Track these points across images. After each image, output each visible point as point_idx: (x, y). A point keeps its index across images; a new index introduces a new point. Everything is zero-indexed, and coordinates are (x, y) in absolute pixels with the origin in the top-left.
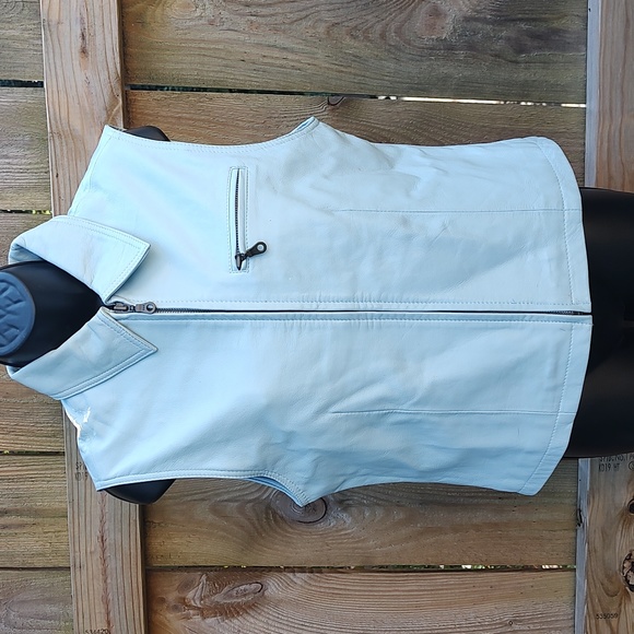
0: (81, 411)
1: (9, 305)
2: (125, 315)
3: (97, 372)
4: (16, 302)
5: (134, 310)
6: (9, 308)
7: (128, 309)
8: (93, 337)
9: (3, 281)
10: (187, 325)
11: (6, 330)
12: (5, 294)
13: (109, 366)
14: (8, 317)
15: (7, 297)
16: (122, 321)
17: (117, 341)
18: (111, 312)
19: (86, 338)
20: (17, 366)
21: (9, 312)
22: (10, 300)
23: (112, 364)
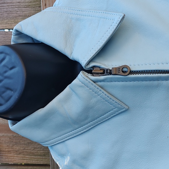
0: (62, 156)
1: (6, 72)
2: (102, 77)
3: (76, 126)
4: (11, 69)
5: (110, 73)
6: (7, 74)
7: (105, 72)
8: (74, 98)
9: (1, 53)
10: (157, 86)
11: (4, 92)
12: (4, 63)
13: (86, 121)
14: (6, 81)
15: (4, 66)
16: (99, 83)
17: (94, 100)
18: (90, 76)
19: (68, 98)
20: (16, 120)
21: (6, 77)
22: (8, 67)
23: (89, 119)
